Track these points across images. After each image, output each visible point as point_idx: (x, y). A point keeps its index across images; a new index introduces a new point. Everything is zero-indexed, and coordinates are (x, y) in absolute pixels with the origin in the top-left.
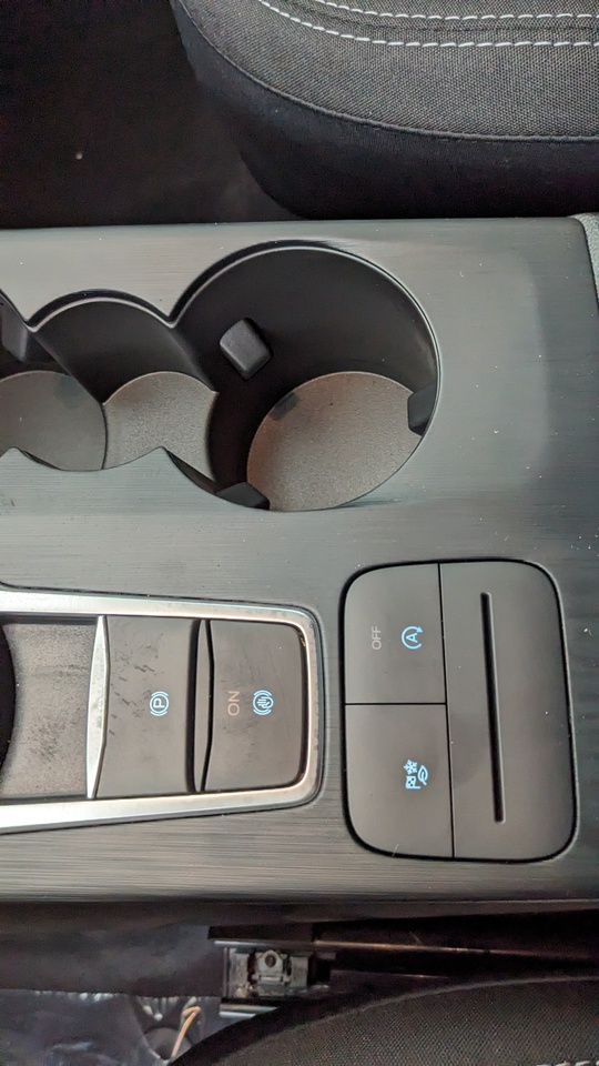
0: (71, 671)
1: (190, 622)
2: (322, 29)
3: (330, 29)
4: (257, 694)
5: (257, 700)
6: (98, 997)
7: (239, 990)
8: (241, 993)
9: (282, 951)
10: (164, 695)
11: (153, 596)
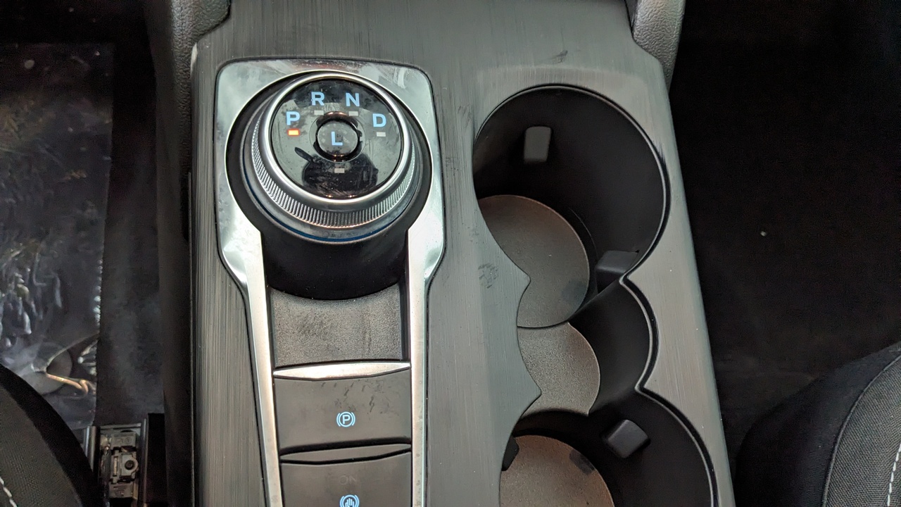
0: (367, 339)
1: (408, 436)
2: (890, 491)
3: (895, 476)
4: (356, 497)
5: (351, 498)
6: (97, 310)
7: (106, 439)
8: (104, 441)
9: (138, 474)
10: (353, 423)
11: (427, 402)
